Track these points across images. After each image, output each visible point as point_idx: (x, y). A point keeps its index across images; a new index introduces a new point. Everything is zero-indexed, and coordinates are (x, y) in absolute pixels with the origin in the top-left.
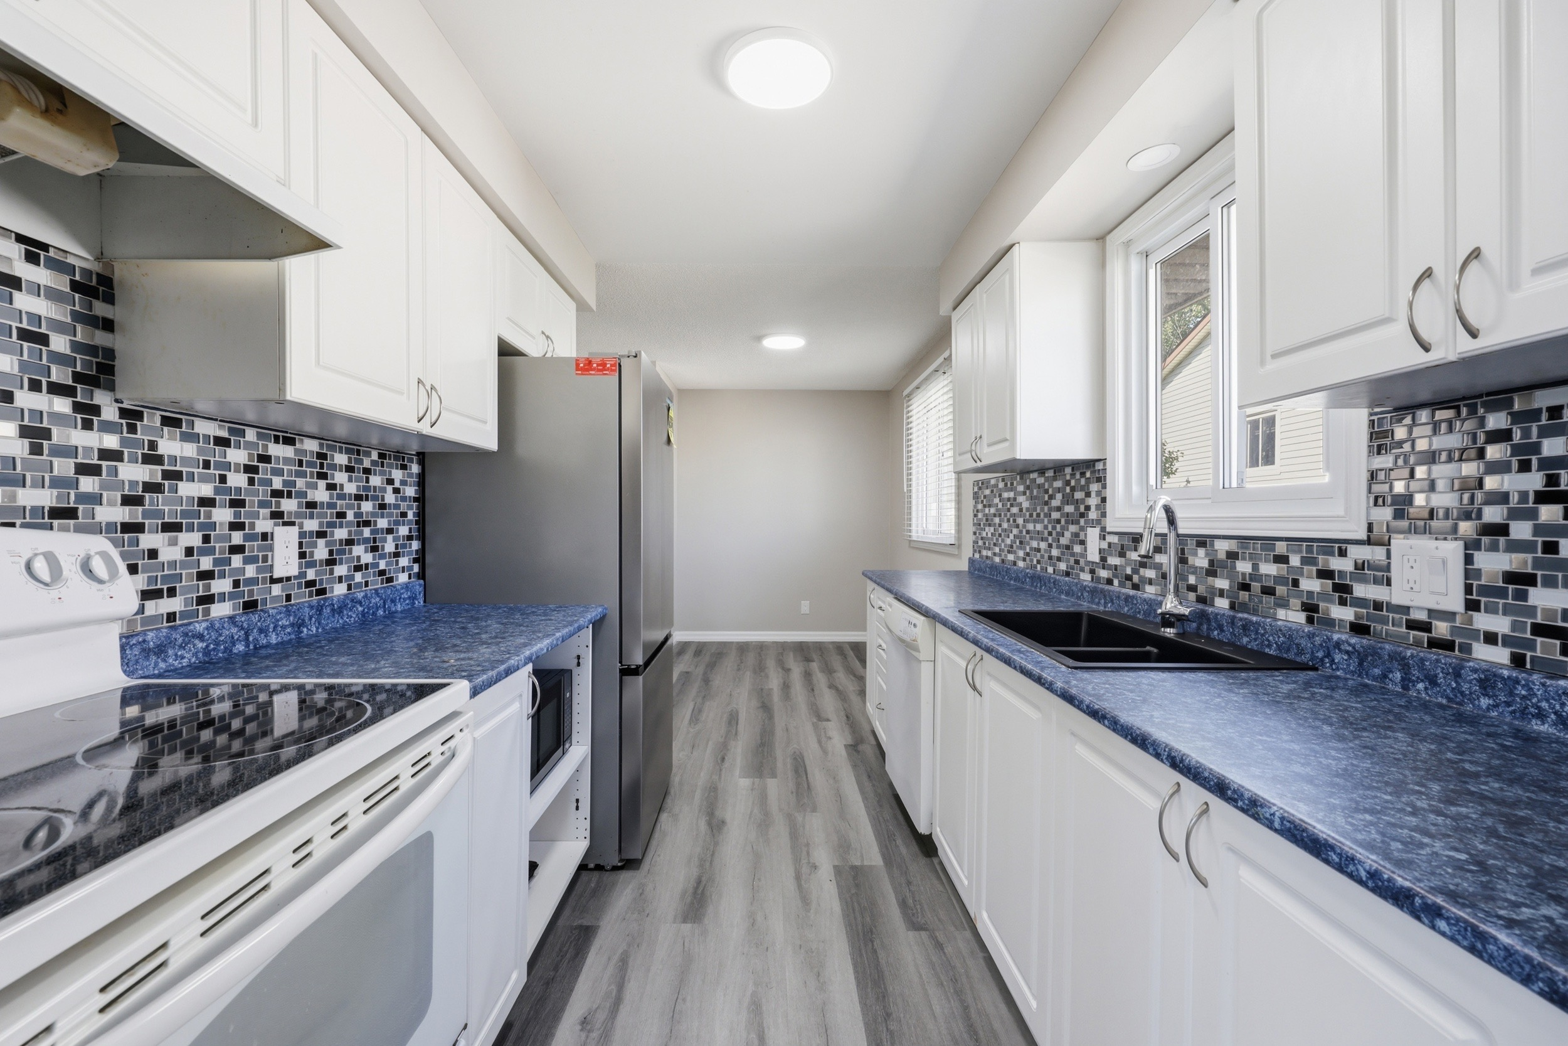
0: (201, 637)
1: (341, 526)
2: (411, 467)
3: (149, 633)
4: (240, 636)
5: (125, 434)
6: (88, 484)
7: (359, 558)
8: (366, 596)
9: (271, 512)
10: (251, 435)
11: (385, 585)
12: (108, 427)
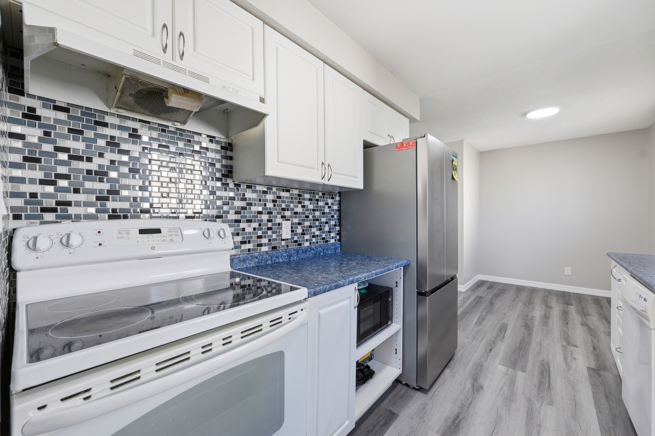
0: (257, 258)
1: (307, 221)
2: (336, 198)
3: (241, 255)
4: (269, 258)
5: (236, 192)
6: (225, 208)
7: (314, 233)
8: (316, 247)
9: (281, 216)
10: (274, 189)
11: (325, 243)
12: (231, 190)
